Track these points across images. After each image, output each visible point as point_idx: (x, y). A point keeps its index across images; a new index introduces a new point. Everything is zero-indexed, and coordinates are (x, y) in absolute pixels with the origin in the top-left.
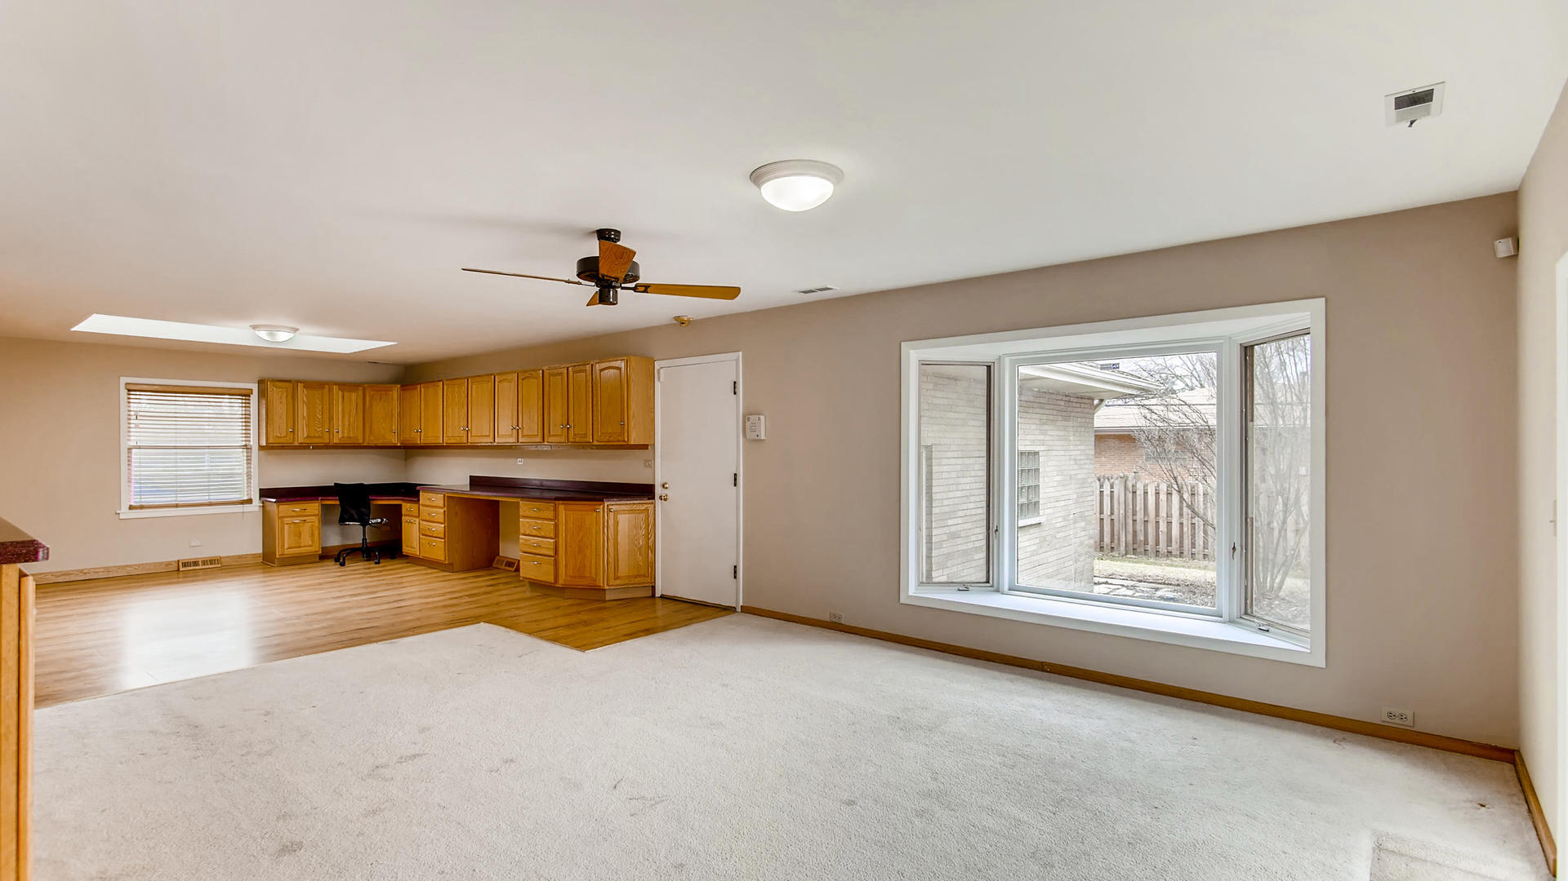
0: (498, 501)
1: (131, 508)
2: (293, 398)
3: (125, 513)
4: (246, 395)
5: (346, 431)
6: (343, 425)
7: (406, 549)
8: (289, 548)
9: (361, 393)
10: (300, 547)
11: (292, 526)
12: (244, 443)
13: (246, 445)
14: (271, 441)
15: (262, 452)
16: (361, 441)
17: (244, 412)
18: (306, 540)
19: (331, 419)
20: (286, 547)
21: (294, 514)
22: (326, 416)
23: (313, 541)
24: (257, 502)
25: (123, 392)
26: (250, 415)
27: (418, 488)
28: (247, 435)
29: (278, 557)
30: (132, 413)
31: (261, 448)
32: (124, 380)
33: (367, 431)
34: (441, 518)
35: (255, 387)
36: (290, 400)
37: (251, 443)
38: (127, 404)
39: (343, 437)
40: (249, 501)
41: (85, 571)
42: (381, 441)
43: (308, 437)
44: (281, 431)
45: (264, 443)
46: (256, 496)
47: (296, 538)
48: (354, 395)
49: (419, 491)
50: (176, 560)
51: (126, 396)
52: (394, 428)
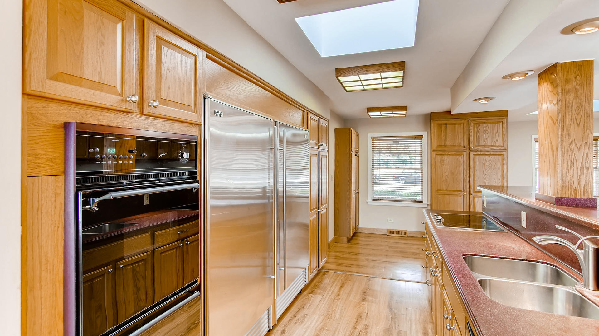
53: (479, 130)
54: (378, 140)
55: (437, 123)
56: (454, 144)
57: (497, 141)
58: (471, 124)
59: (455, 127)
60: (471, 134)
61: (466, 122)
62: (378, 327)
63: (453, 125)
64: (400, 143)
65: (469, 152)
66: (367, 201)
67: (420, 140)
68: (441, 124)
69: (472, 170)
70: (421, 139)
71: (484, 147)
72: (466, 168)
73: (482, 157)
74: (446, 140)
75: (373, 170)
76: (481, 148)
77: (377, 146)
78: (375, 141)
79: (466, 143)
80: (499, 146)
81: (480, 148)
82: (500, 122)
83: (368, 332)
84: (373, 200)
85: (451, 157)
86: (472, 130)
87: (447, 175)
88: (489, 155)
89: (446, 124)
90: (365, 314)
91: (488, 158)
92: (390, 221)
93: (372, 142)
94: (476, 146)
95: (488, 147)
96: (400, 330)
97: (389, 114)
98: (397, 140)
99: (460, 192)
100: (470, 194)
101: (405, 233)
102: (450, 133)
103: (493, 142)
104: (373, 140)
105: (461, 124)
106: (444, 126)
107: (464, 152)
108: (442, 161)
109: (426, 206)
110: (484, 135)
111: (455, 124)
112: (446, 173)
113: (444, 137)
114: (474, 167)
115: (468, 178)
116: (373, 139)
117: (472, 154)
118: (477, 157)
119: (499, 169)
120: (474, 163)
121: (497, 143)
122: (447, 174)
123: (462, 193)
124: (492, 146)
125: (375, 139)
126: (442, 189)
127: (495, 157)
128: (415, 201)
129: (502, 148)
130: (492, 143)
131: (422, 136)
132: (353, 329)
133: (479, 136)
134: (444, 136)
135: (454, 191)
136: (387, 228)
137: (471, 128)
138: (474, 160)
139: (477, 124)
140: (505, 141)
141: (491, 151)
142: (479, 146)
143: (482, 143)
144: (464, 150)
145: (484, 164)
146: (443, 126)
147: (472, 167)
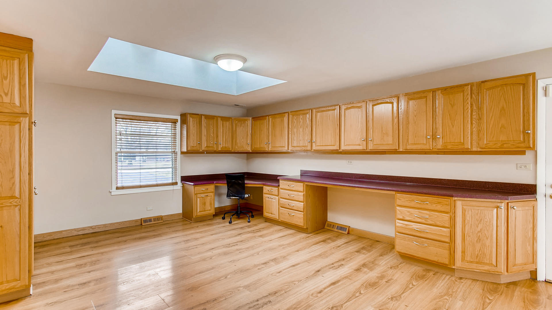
0: (327, 187)
1: (117, 188)
2: (200, 125)
3: (115, 192)
4: (174, 122)
5: (224, 145)
6: (223, 140)
7: (265, 214)
8: (199, 212)
9: (230, 122)
10: (205, 211)
11: (201, 198)
12: (173, 150)
13: (174, 151)
14: (189, 149)
15: (182, 155)
16: (231, 149)
17: (173, 133)
18: (208, 207)
19: (217, 137)
20: (198, 211)
21: (202, 192)
22: (215, 135)
23: (211, 208)
24: (180, 184)
25: (113, 119)
26: (176, 134)
27: (278, 178)
28: (175, 146)
29: (194, 217)
30: (118, 132)
31: (182, 153)
32: (114, 112)
33: (234, 144)
34: (301, 198)
35: (179, 118)
36: (198, 125)
37: (177, 150)
38: (115, 126)
39: (223, 147)
40: (176, 183)
41: (93, 227)
42: (242, 149)
43: (207, 147)
44: (193, 143)
45: (185, 150)
46: (179, 180)
47: (203, 206)
48: (228, 123)
49: (279, 180)
50: (140, 218)
51: (115, 122)
52: (248, 142)
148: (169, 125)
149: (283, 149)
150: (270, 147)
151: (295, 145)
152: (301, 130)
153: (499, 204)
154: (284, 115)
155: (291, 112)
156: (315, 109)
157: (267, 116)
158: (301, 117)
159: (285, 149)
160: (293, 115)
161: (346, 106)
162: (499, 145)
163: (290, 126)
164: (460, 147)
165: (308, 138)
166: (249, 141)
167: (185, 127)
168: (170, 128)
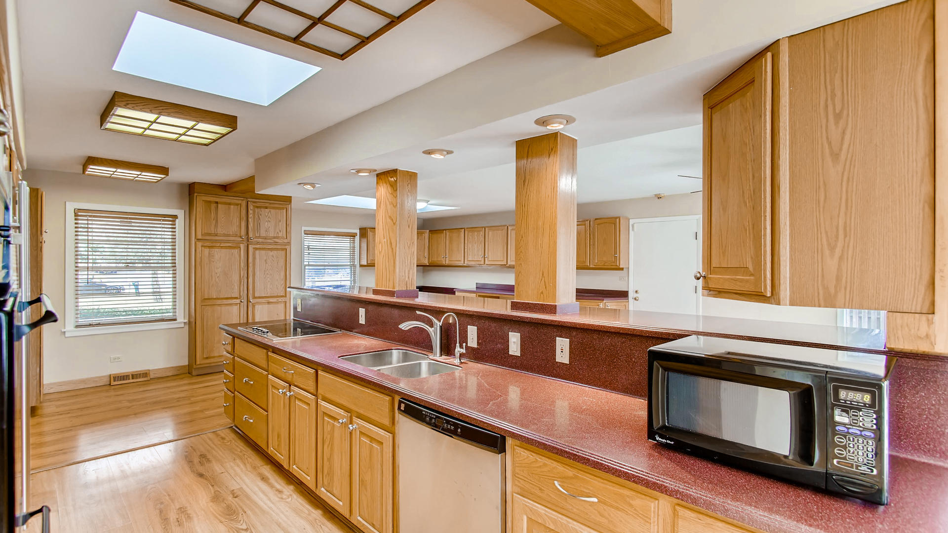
12: (352, 263)
15: (362, 268)
17: (351, 246)
25: (304, 235)
26: (355, 247)
27: (453, 290)
28: (354, 259)
30: (307, 247)
31: (361, 266)
32: (304, 228)
35: (358, 231)
37: (356, 263)
45: (364, 263)
49: (455, 291)
53: (260, 216)
54: (90, 216)
55: (204, 199)
56: (228, 232)
57: (280, 231)
58: (251, 207)
59: (229, 208)
60: (250, 220)
61: (244, 204)
62: (200, 502)
63: (228, 206)
64: (133, 224)
65: (248, 244)
66: (63, 330)
67: (170, 223)
68: (210, 202)
69: (251, 269)
70: (174, 221)
71: (265, 238)
72: (244, 266)
73: (263, 252)
74: (216, 226)
75: (76, 271)
76: (263, 240)
77: (87, 226)
78: (79, 218)
79: (243, 232)
80: (282, 238)
81: (260, 240)
82: (283, 209)
83: (190, 514)
84: (77, 327)
85: (223, 250)
86: (252, 215)
87: (218, 277)
88: (271, 249)
89: (217, 203)
90: (167, 498)
91: (271, 253)
92: (116, 360)
93: (76, 219)
94: (256, 237)
95: (270, 239)
96: (232, 489)
97: (131, 174)
98: (130, 218)
99: (235, 300)
100: (248, 301)
101: (145, 374)
102: (223, 216)
103: (276, 233)
104: (76, 215)
105: (237, 205)
106: (215, 205)
107: (241, 245)
108: (211, 256)
109: (182, 325)
110: (266, 223)
111: (230, 204)
112: (216, 273)
113: (214, 222)
114: (254, 265)
115: (246, 280)
116: (77, 213)
117: (251, 248)
118: (257, 252)
119: (282, 267)
120: (254, 258)
121: (280, 235)
122: (218, 275)
123: (238, 301)
124: (274, 238)
125: (79, 214)
126: (210, 297)
127: (278, 251)
128: (163, 320)
129: (286, 241)
130: (274, 234)
131: (175, 217)
132: (163, 523)
133: (260, 224)
134: (214, 219)
135: (227, 298)
136: (109, 374)
137: (250, 212)
138: (254, 255)
139: (258, 207)
140: (289, 233)
141: (273, 245)
142: (259, 237)
143: (263, 234)
144: (242, 242)
145: (266, 260)
146: (213, 206)
147: (251, 265)
148: (348, 239)
149: (460, 263)
150: (448, 261)
151: (470, 259)
152: (476, 246)
153: (599, 304)
154: (460, 230)
155: (467, 228)
156: (487, 227)
157: (444, 230)
158: (476, 233)
159: (461, 263)
160: (468, 232)
161: (512, 227)
162: (603, 264)
163: (466, 242)
164: (584, 265)
165: (481, 253)
166: (426, 254)
167: (364, 241)
168: (349, 242)
